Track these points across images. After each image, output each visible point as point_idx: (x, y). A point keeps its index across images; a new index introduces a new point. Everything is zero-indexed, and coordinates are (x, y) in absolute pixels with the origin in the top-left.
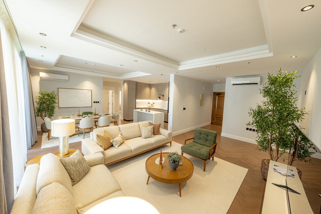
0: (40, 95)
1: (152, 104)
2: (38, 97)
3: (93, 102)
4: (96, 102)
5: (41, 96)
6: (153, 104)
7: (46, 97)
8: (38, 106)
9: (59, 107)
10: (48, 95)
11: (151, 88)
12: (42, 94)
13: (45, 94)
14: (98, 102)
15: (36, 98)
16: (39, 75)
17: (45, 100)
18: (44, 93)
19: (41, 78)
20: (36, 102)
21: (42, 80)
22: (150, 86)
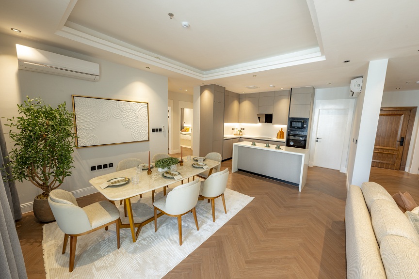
0: (23, 115)
1: (240, 131)
2: (15, 121)
3: (151, 130)
4: (157, 130)
5: (25, 118)
6: (242, 130)
7: (43, 120)
8: (19, 147)
9: (80, 144)
10: (49, 115)
11: (240, 102)
12: (29, 110)
13: (38, 112)
14: (160, 130)
15: (9, 123)
16: (14, 53)
17: (40, 128)
18: (36, 108)
19: (21, 62)
20: (12, 136)
21: (26, 71)
22: (240, 98)
